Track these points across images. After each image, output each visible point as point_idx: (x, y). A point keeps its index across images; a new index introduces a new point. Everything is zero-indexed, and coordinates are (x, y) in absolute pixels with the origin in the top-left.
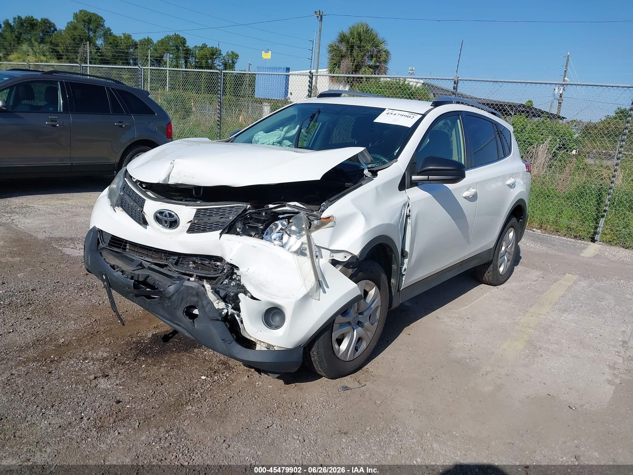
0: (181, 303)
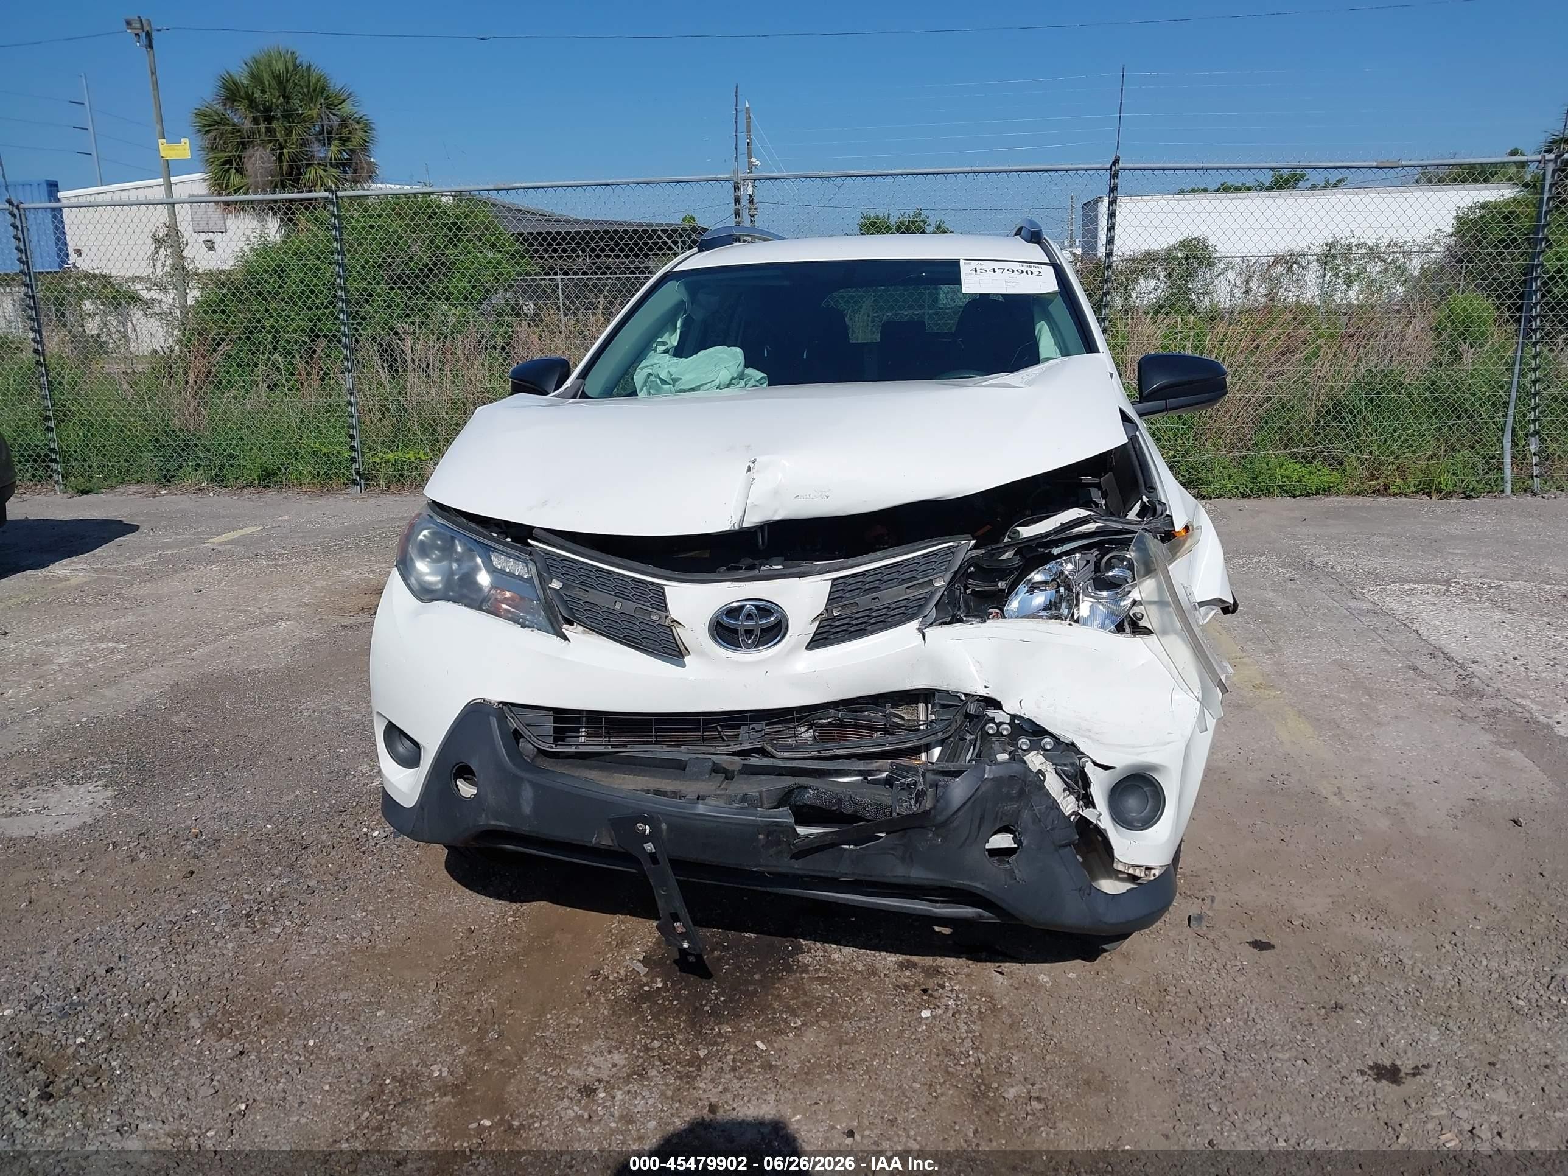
0: (979, 826)
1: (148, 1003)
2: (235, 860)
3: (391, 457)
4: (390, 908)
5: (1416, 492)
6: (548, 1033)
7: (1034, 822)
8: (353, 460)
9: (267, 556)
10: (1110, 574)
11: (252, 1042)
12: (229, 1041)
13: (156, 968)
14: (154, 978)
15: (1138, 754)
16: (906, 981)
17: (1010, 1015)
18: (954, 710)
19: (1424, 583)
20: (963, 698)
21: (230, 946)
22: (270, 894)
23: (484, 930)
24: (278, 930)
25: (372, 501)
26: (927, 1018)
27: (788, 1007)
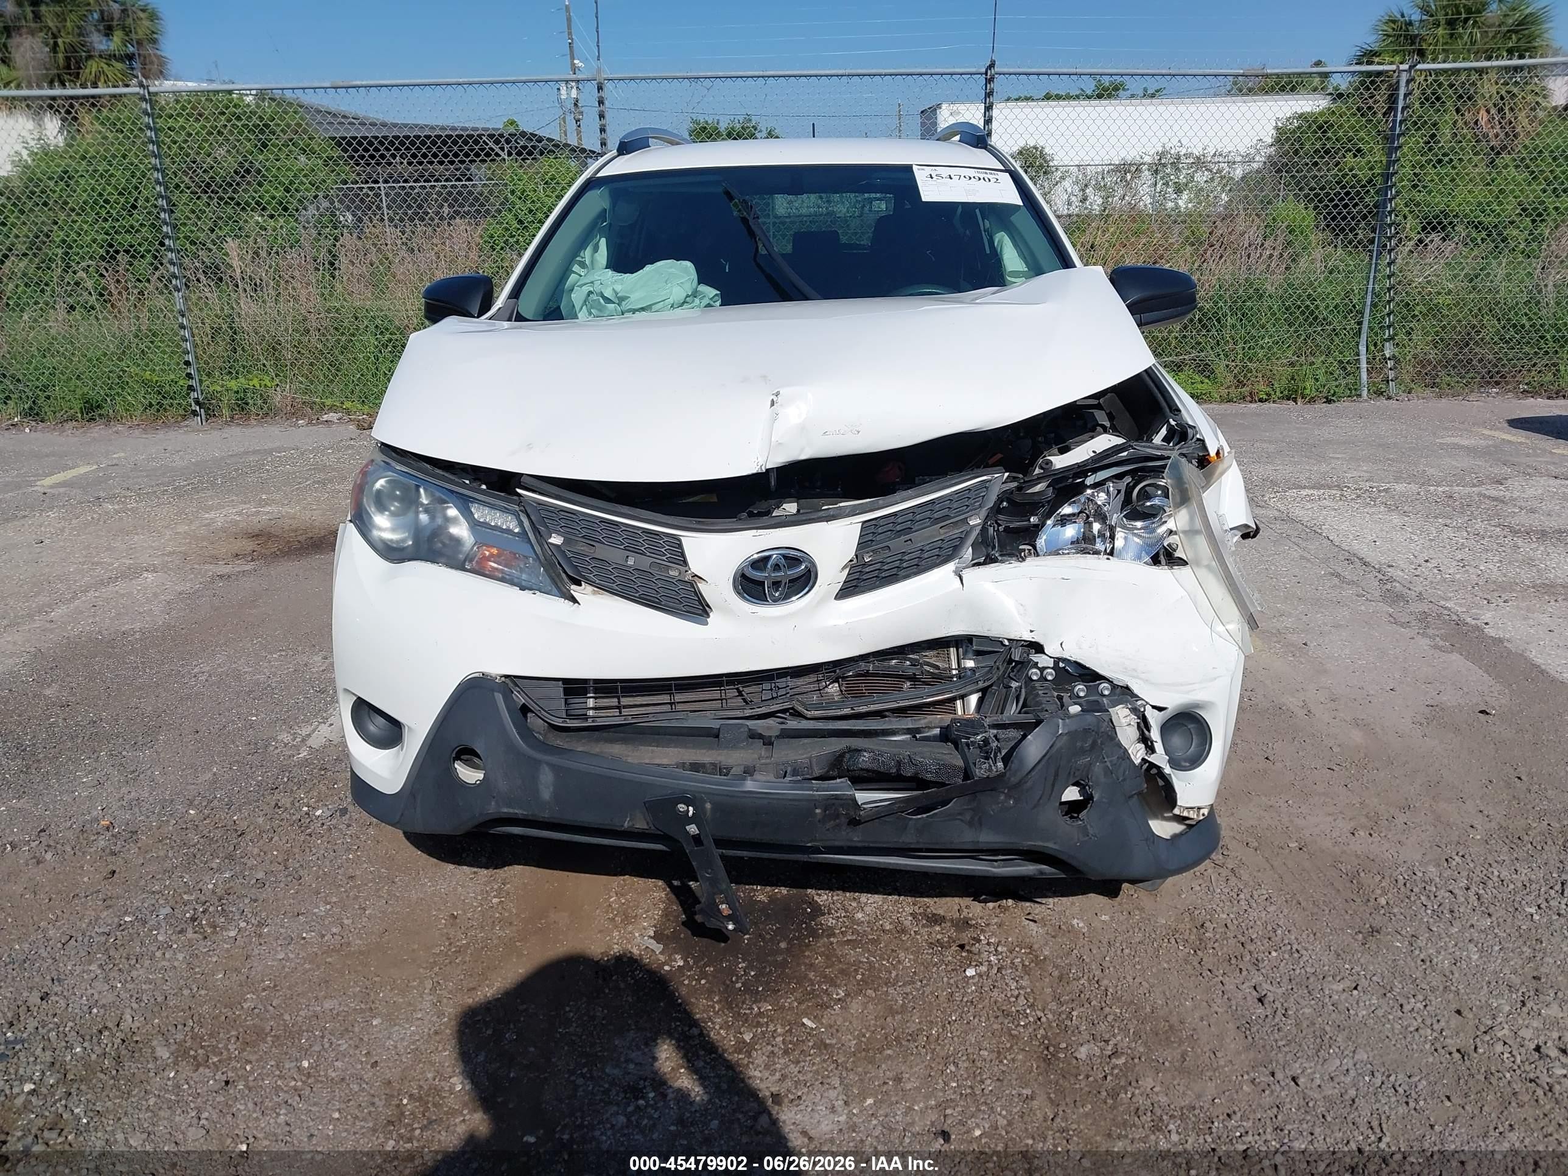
0: (1053, 785)
1: (100, 1032)
2: (162, 853)
3: (233, 384)
4: (356, 898)
5: (1283, 398)
6: (572, 1029)
7: (1106, 775)
8: (191, 388)
9: (112, 498)
10: (1148, 504)
11: (234, 1069)
12: (207, 1070)
13: (99, 989)
14: (101, 1003)
15: (1188, 692)
16: (939, 937)
17: (1056, 966)
18: (994, 657)
19: (1319, 489)
20: (1006, 643)
21: (180, 956)
22: (213, 891)
23: (469, 915)
24: (232, 934)
25: (216, 434)
26: (973, 977)
27: (825, 977)
